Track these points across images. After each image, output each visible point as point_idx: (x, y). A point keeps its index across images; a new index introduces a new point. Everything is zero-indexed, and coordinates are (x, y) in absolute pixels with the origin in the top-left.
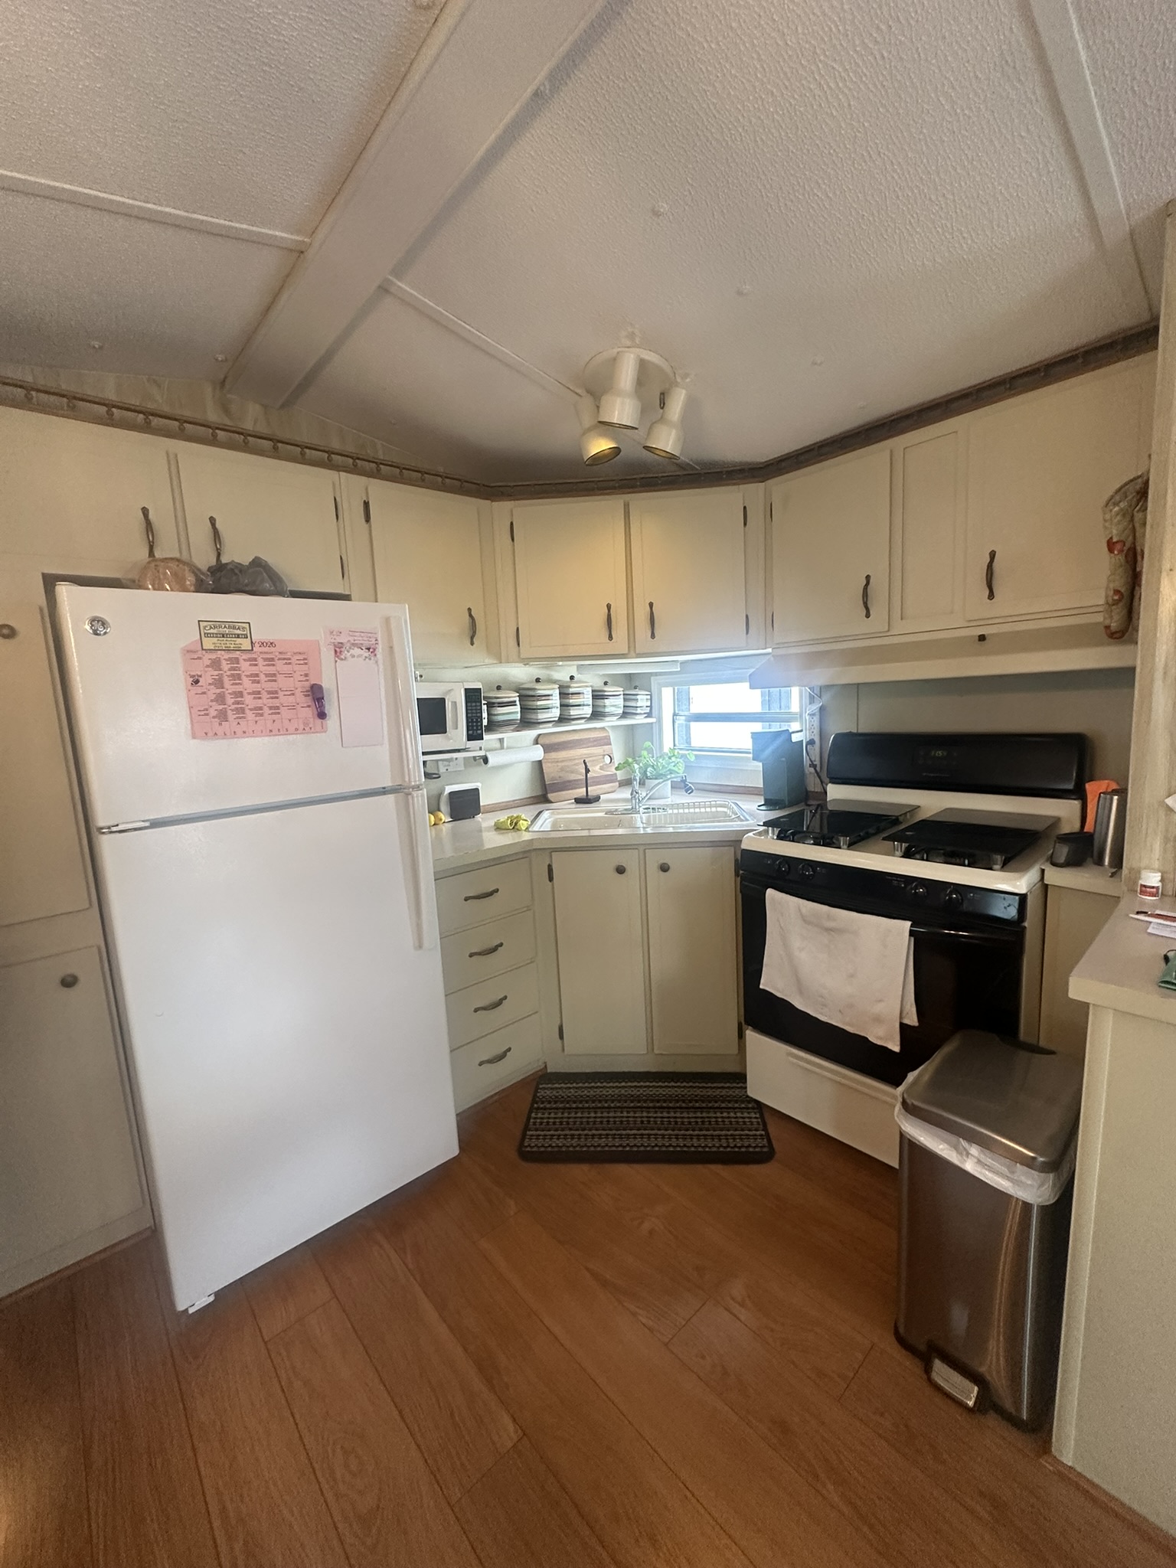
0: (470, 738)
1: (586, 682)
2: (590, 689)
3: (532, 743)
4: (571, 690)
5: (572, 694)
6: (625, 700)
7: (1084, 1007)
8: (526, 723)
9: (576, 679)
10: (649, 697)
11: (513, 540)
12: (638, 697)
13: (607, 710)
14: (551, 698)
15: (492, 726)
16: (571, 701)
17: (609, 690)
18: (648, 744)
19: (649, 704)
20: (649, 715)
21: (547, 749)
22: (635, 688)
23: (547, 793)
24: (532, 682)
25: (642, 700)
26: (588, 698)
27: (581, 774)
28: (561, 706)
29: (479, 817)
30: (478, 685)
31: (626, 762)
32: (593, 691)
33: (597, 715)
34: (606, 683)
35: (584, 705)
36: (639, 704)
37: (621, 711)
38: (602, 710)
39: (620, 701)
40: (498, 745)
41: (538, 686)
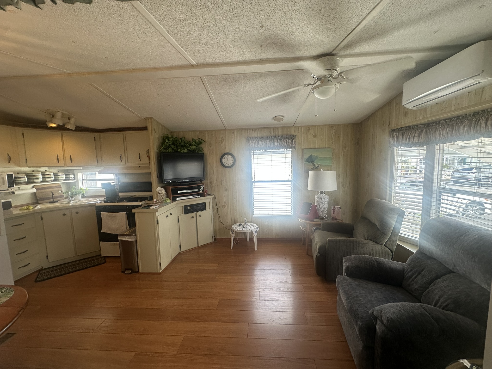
0: (9, 187)
1: (51, 172)
2: (53, 173)
3: (31, 188)
4: (46, 174)
5: (46, 175)
6: (65, 176)
7: (134, 213)
8: (29, 183)
9: (47, 171)
10: (74, 175)
11: (24, 137)
12: (70, 175)
13: (59, 179)
14: (38, 176)
15: (17, 184)
16: (46, 176)
17: (60, 173)
18: (74, 187)
19: (74, 177)
20: (74, 180)
21: (37, 189)
22: (69, 173)
23: (38, 201)
24: (31, 171)
25: (72, 176)
26: (52, 175)
27: (51, 196)
28: (42, 178)
29: (11, 209)
30: (12, 173)
31: (67, 191)
32: (54, 174)
33: (55, 180)
34: (58, 172)
35: (51, 177)
36: (70, 177)
37: (64, 179)
38: (58, 179)
39: (64, 176)
40: (18, 189)
41: (33, 173)
